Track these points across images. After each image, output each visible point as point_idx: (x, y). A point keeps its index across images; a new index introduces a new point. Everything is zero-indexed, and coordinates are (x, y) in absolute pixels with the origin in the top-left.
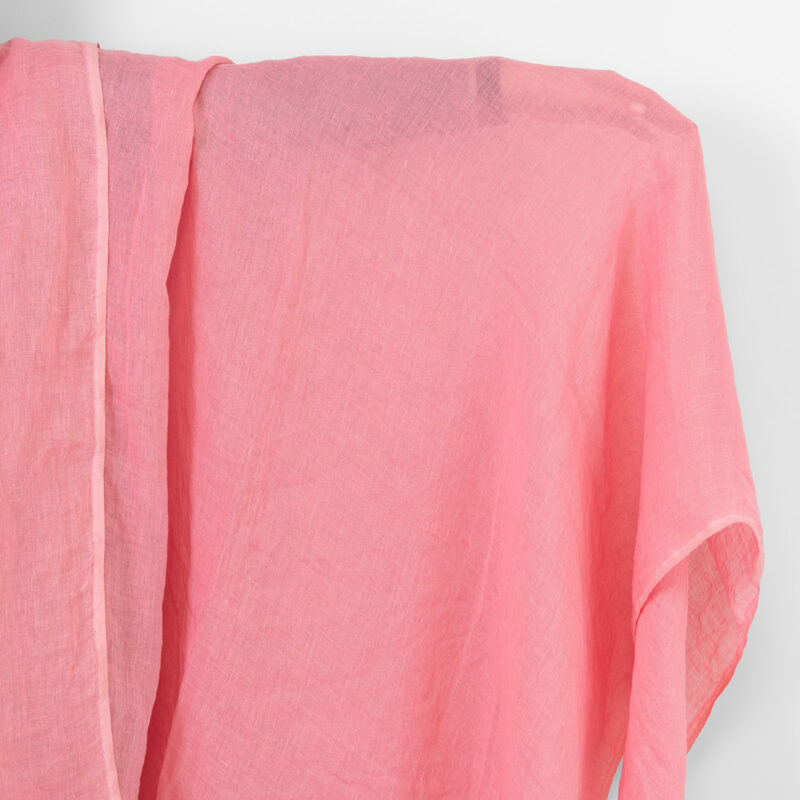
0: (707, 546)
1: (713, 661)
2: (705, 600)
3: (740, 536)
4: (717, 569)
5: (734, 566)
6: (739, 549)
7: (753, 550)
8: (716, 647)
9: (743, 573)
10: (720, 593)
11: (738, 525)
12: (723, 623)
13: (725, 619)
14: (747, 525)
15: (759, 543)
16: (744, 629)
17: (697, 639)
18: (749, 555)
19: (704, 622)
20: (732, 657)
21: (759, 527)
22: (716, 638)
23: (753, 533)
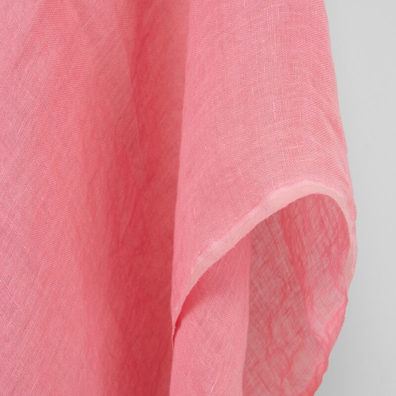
0: (281, 233)
1: (286, 380)
2: (277, 302)
3: (322, 221)
4: (292, 262)
5: (313, 261)
6: (320, 238)
7: (340, 240)
8: (290, 364)
9: (324, 271)
10: (297, 294)
11: (319, 199)
12: (298, 333)
13: (301, 329)
14: (331, 201)
15: (350, 231)
16: (325, 348)
17: (267, 349)
18: (334, 249)
19: (276, 331)
20: (309, 378)
21: (351, 204)
22: (289, 353)
23: (341, 215)
